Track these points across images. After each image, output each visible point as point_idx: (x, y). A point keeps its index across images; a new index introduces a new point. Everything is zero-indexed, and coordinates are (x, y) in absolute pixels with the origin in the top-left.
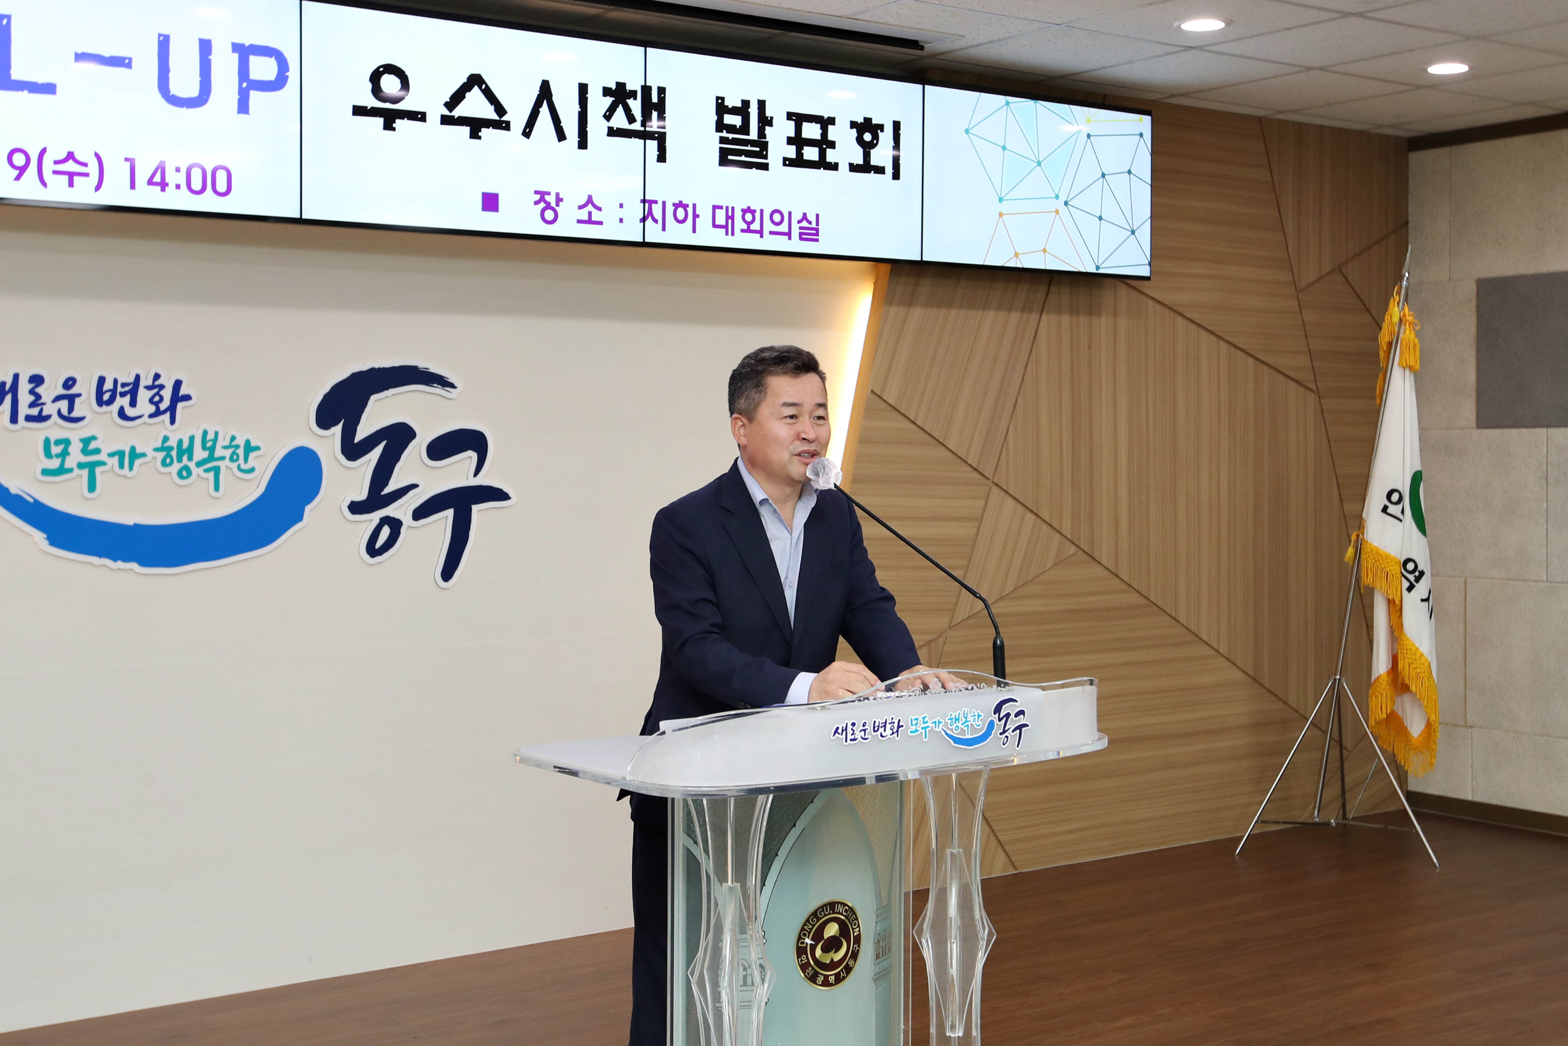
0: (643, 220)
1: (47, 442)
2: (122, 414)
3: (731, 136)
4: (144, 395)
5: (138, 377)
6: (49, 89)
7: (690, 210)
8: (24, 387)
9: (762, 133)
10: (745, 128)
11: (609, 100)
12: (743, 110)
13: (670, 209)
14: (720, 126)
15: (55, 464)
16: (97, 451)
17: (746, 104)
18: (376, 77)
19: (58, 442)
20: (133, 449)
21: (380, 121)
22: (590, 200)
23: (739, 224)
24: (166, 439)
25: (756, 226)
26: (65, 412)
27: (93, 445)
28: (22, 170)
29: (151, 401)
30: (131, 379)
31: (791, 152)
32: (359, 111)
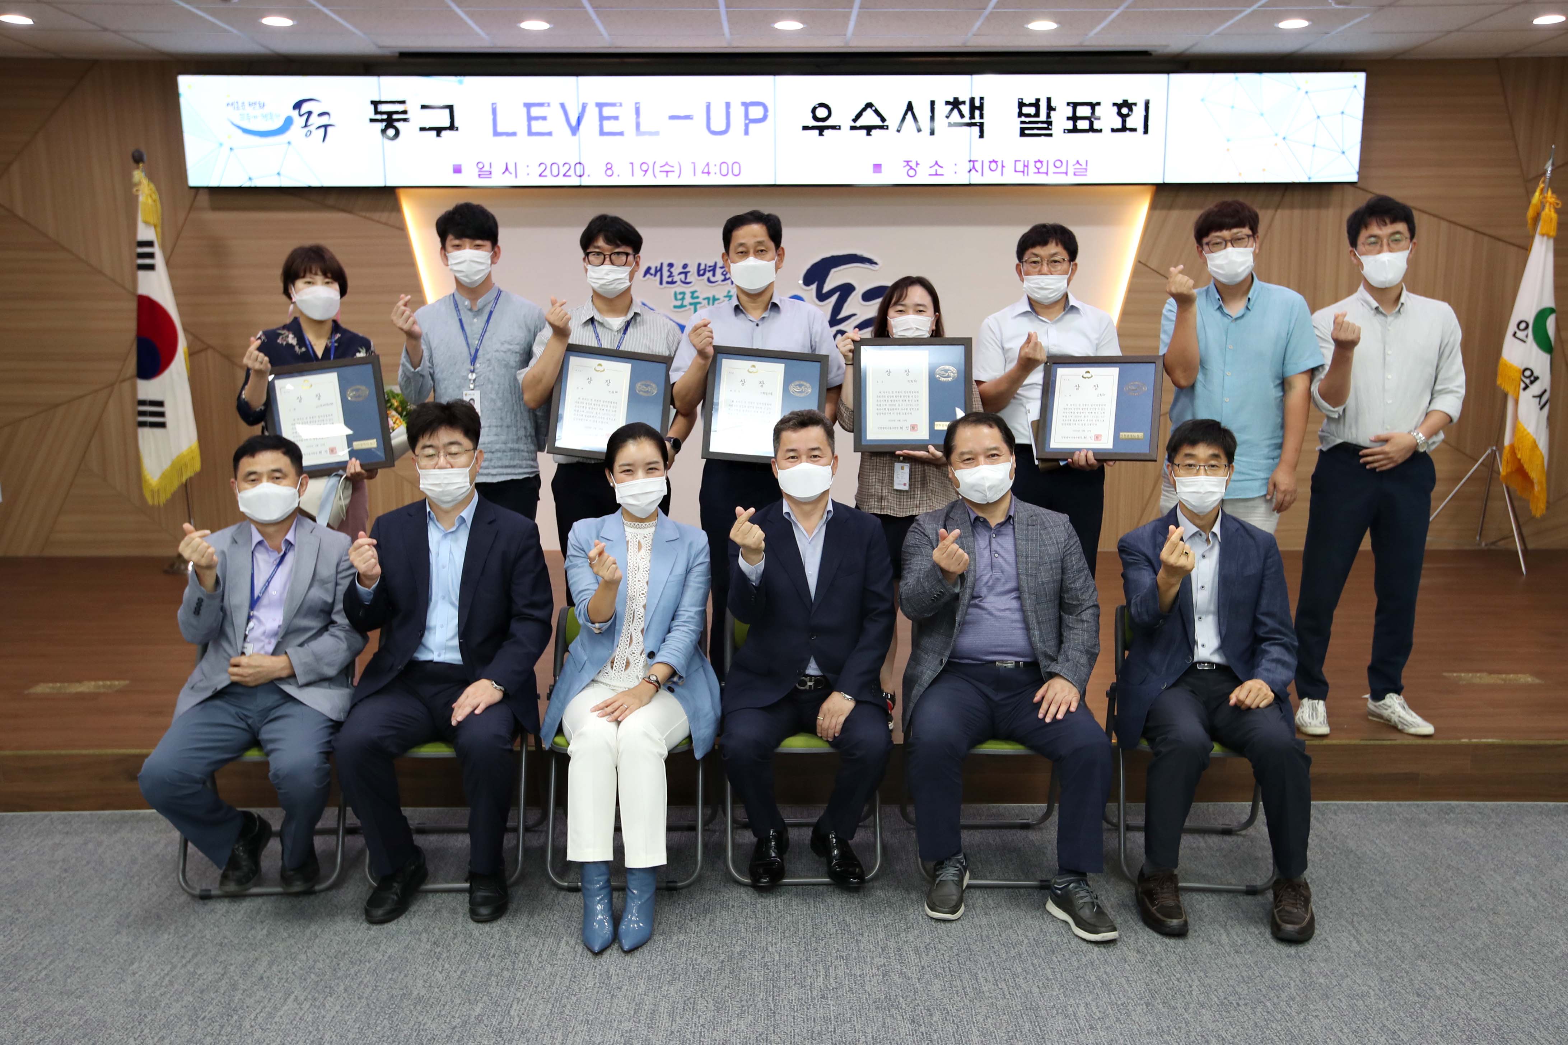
0: (970, 171)
1: (675, 294)
2: (709, 280)
3: (1027, 120)
4: (719, 271)
5: (716, 263)
6: (657, 133)
7: (1000, 164)
8: (665, 268)
9: (1048, 116)
10: (1037, 115)
11: (950, 107)
12: (1036, 104)
13: (986, 165)
14: (1020, 114)
15: (679, 303)
16: (697, 297)
17: (1038, 100)
18: (814, 110)
19: (680, 293)
20: (714, 297)
21: (817, 132)
22: (936, 163)
23: (1032, 169)
24: (729, 292)
25: (1044, 170)
26: (683, 279)
27: (696, 295)
28: (646, 171)
29: (722, 274)
30: (712, 264)
31: (1070, 125)
32: (805, 128)
